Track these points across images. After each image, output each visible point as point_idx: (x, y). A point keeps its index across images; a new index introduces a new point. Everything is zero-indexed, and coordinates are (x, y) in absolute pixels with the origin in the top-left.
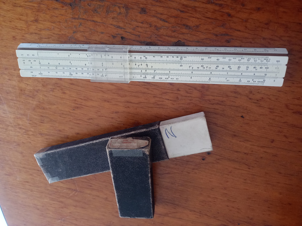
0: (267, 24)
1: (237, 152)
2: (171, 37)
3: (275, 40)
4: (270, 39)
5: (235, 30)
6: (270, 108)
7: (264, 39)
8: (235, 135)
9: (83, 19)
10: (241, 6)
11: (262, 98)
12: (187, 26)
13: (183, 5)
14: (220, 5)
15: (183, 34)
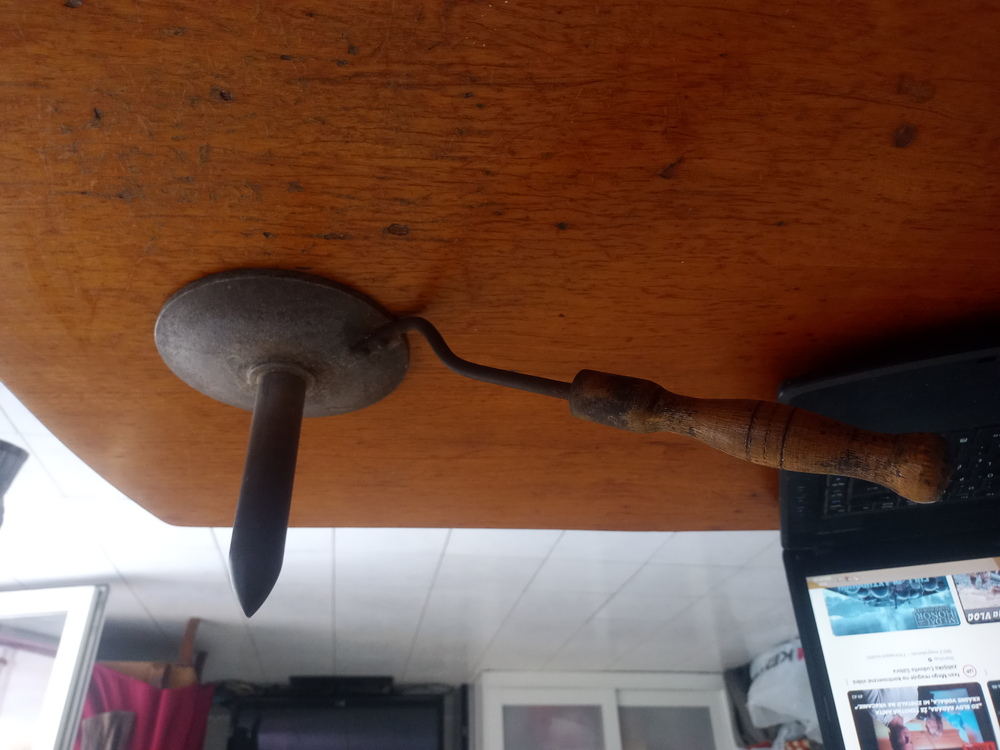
0: (572, 177)
1: (565, 362)
2: (375, 221)
3: (594, 200)
4: (585, 199)
5: (509, 194)
6: (613, 298)
7: (572, 200)
8: (556, 342)
9: (161, 216)
10: (509, 156)
11: (593, 285)
12: (402, 200)
13: (382, 168)
14: (463, 159)
15: (399, 213)
